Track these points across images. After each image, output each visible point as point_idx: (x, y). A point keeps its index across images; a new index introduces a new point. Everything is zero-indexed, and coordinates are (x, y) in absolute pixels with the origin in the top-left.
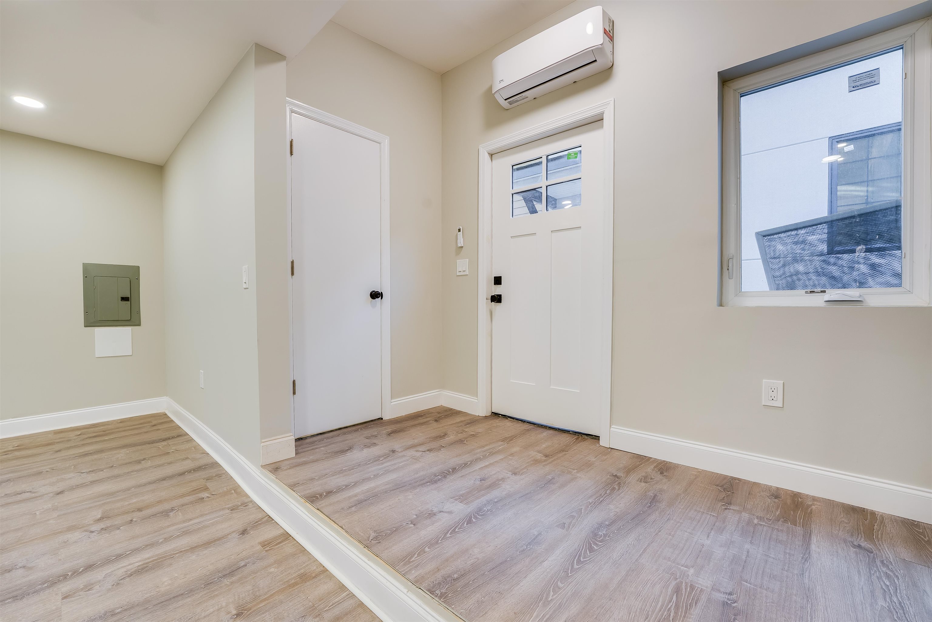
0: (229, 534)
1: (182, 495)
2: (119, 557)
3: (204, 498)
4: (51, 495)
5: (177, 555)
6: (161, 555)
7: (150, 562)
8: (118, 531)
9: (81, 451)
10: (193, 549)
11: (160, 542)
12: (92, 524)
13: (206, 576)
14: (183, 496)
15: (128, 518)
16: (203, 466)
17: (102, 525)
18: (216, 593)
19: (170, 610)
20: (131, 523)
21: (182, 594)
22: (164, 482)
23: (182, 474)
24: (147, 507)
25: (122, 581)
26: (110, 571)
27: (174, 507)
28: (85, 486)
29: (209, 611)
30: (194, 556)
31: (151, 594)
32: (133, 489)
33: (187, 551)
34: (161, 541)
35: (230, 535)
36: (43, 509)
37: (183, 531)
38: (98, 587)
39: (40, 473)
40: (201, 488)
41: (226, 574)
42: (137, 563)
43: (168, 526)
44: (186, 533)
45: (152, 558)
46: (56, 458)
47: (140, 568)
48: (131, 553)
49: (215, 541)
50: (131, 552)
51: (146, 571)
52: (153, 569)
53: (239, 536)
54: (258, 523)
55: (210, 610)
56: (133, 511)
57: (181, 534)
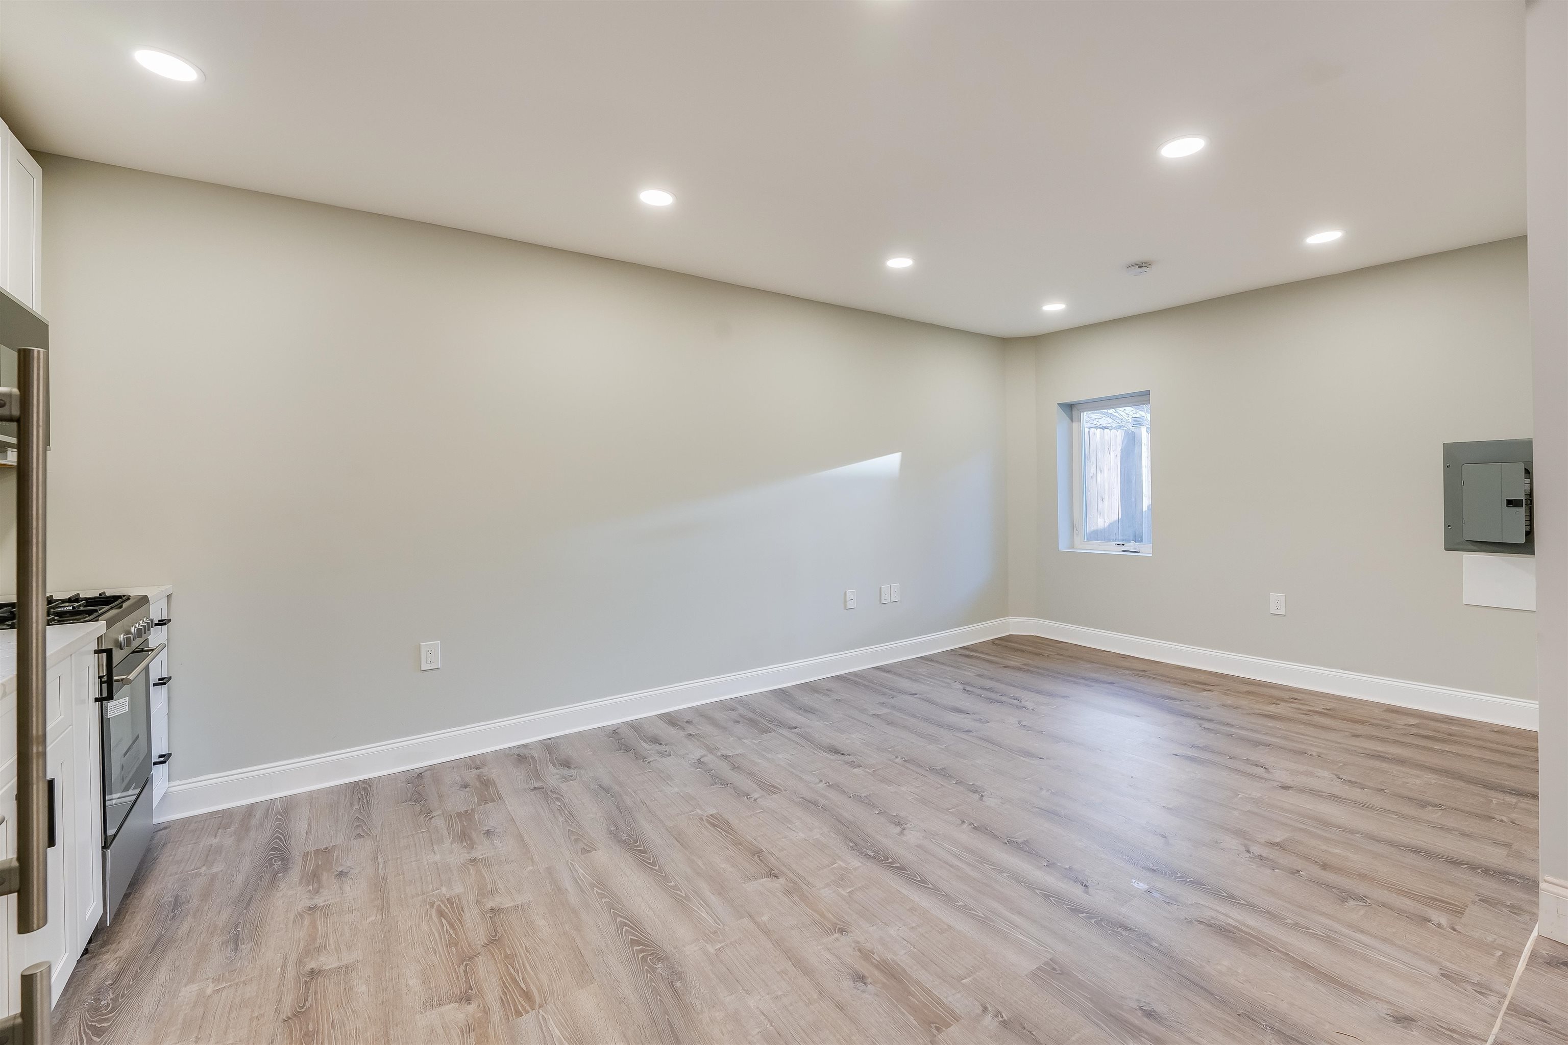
0: (1378, 999)
1: (1407, 890)
2: (1231, 899)
3: (1430, 921)
4: (1276, 784)
5: (1277, 953)
6: (1263, 936)
7: (1243, 931)
8: (1268, 871)
9: (1379, 749)
10: (1304, 966)
11: (1286, 921)
12: (1259, 843)
13: (1262, 1007)
14: (1407, 894)
15: (1299, 864)
16: (1513, 875)
17: (1265, 852)
18: (1237, 1034)
19: (1180, 993)
20: (1293, 873)
21: (1212, 994)
22: (1412, 855)
23: (1456, 863)
24: (1338, 870)
25: (1196, 923)
26: (1204, 903)
27: (1368, 898)
28: (1319, 796)
29: (1201, 1039)
30: (1290, 974)
31: (1194, 961)
32: (1359, 835)
33: (1294, 960)
34: (1289, 921)
35: (1378, 1001)
36: (1250, 794)
37: (1328, 935)
38: (1176, 907)
39: (1302, 753)
40: (1450, 904)
41: (1283, 1033)
42: (1232, 921)
43: (1323, 914)
44: (1329, 941)
45: (1252, 930)
46: (1340, 743)
47: (1228, 927)
48: (1244, 904)
49: (1344, 986)
50: (1246, 903)
51: (1227, 937)
52: (1234, 941)
53: (1387, 1017)
54: (1452, 1034)
55: (1204, 1040)
56: (1316, 862)
57: (1322, 936)
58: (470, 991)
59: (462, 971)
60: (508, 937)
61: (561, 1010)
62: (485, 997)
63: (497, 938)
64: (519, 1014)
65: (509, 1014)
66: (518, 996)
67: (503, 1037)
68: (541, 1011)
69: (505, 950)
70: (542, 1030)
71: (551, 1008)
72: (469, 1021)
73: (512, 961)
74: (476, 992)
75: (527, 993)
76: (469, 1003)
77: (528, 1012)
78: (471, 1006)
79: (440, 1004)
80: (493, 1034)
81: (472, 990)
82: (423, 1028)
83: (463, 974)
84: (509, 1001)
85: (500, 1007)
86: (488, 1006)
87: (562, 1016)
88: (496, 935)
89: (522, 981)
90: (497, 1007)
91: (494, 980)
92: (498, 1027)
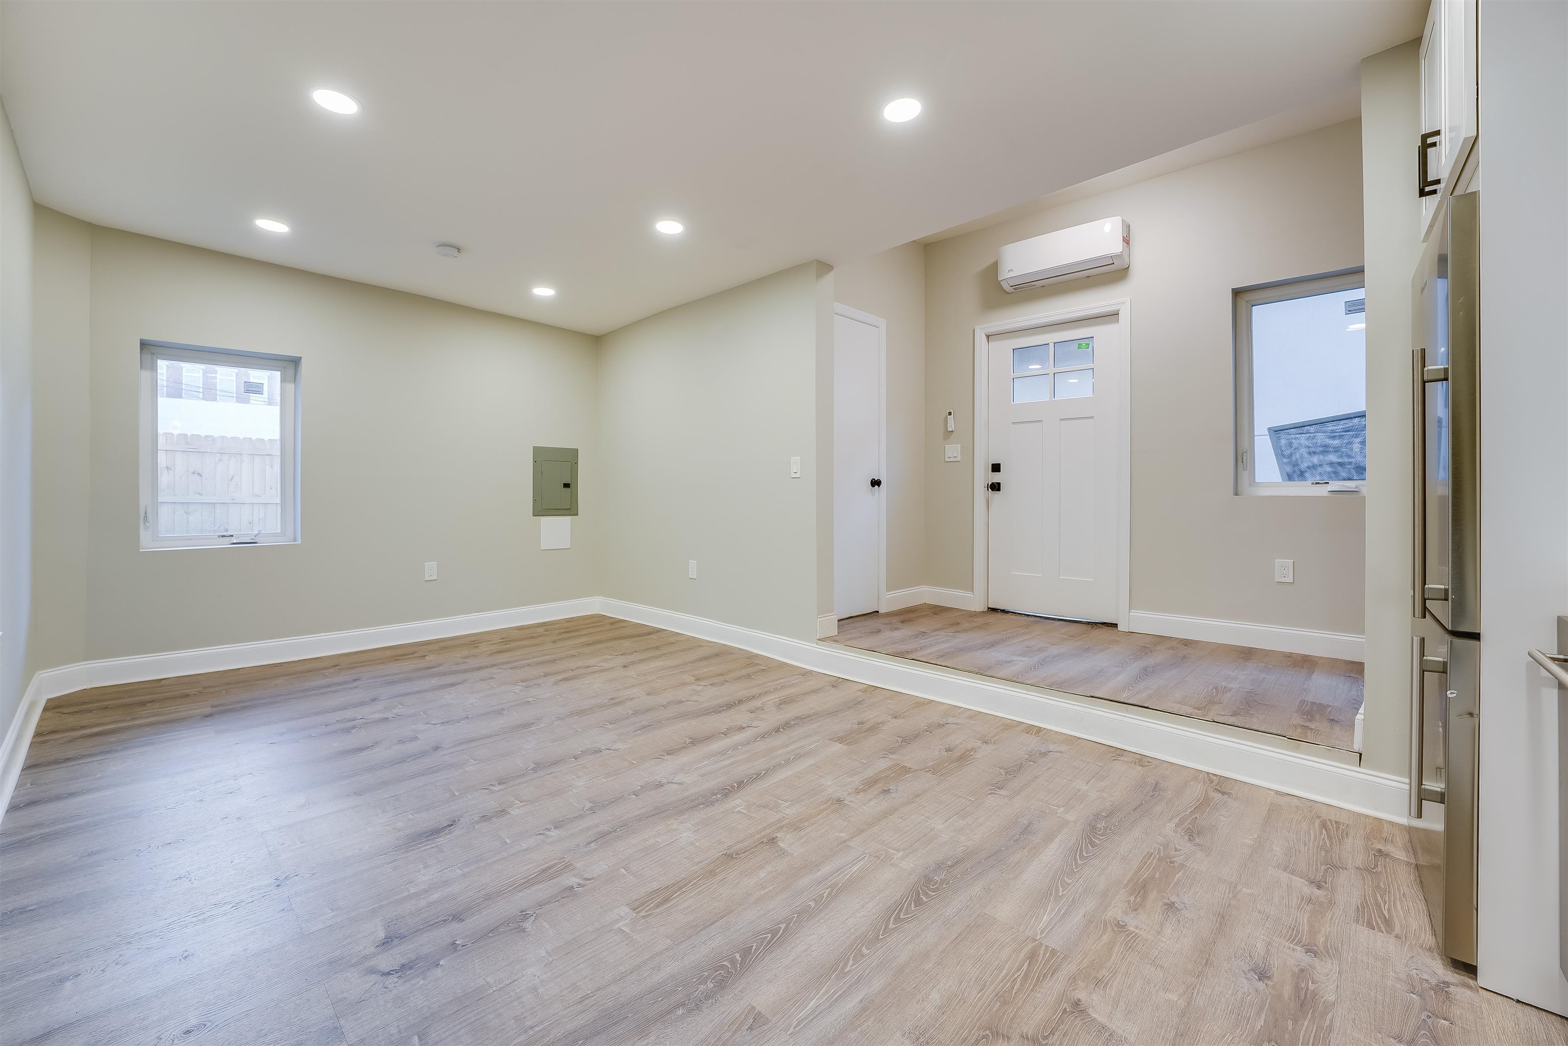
58: (1068, 1010)
59: (1055, 1037)
60: (978, 1020)
61: (1026, 924)
62: (1062, 992)
63: (987, 1032)
64: (1053, 952)
65: (1059, 960)
66: (1038, 963)
67: (1081, 952)
68: (1038, 938)
69: (998, 1010)
70: (1052, 929)
71: (1030, 932)
72: (1093, 988)
73: (1006, 995)
74: (1064, 1003)
75: (1029, 958)
76: (1079, 1000)
77: (1047, 946)
78: (1080, 997)
79: (1103, 1028)
80: (1086, 960)
81: (1065, 1009)
82: (1134, 1023)
83: (1057, 1034)
84: (1049, 968)
85: (1061, 970)
86: (1068, 981)
87: (1030, 922)
88: (984, 1037)
89: (1022, 970)
90: (1062, 973)
91: (1039, 995)
92: (1077, 961)
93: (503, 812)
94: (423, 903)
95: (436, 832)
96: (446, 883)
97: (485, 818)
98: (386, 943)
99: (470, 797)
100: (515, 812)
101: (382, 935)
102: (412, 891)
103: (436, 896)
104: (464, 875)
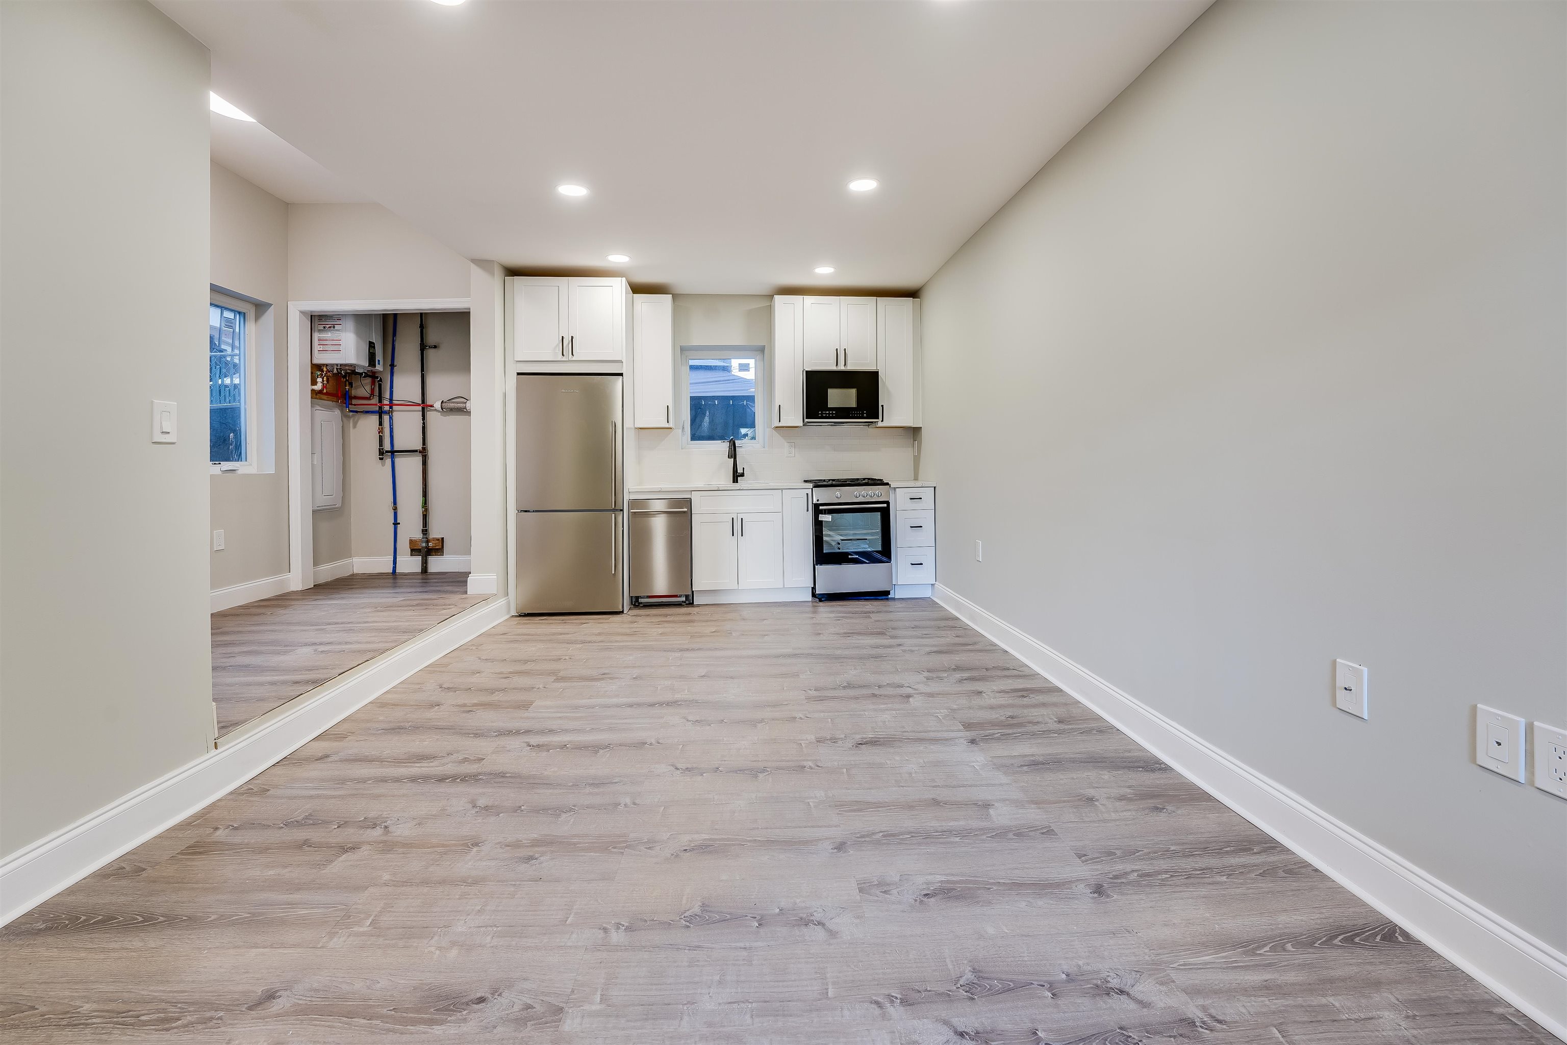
93: (819, 741)
94: (889, 706)
95: (873, 742)
96: (875, 710)
97: (834, 740)
98: (909, 696)
99: (836, 763)
100: (812, 738)
101: (911, 699)
102: (894, 712)
103: (882, 706)
104: (864, 711)
